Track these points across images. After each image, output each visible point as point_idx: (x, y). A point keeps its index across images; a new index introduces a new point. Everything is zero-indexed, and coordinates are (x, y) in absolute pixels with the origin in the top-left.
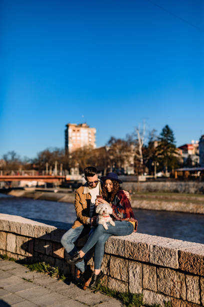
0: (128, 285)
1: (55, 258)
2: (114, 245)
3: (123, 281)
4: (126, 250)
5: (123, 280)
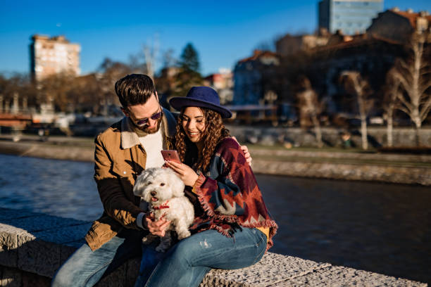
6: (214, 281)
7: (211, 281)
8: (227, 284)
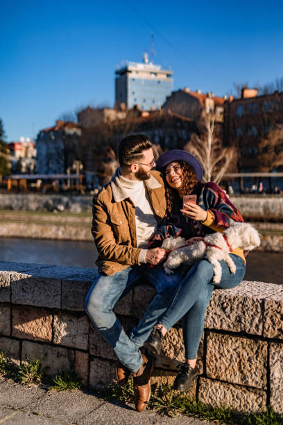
0: (265, 397)
1: (21, 341)
2: (228, 310)
3: (248, 388)
4: (269, 321)
5: (251, 383)
6: (220, 297)
7: (216, 298)
8: (232, 298)
